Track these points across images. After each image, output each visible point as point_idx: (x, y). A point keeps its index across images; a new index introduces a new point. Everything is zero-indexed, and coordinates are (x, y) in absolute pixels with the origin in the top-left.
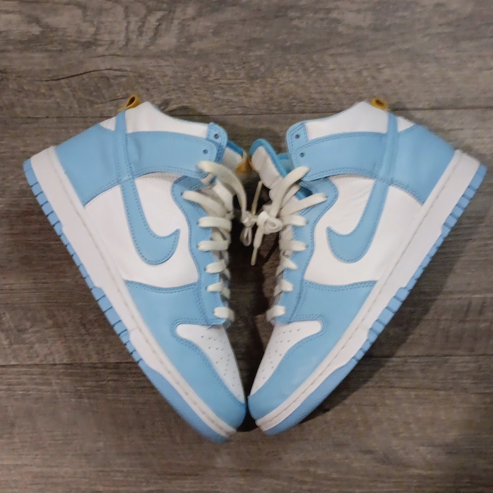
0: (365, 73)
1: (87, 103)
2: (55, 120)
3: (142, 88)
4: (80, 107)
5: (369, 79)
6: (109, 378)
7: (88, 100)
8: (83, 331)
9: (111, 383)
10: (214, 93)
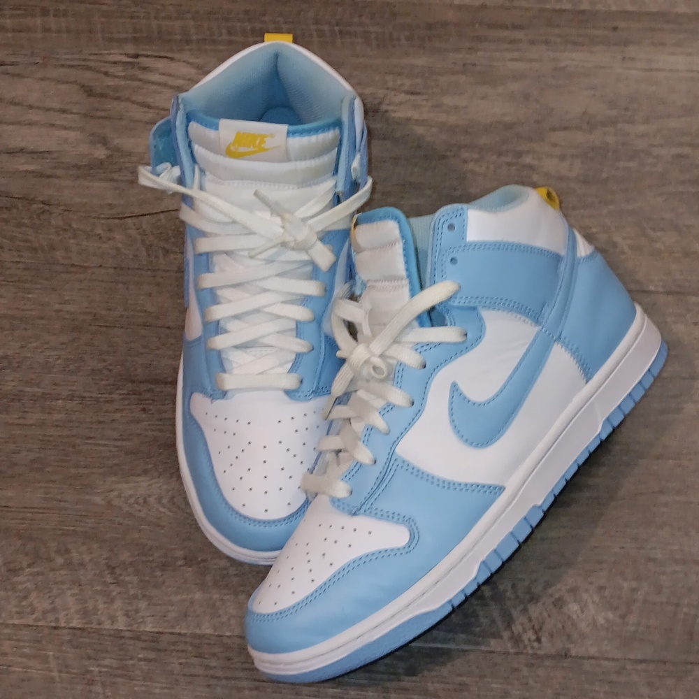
1: (161, 253)
2: (112, 271)
4: (149, 255)
6: (140, 656)
7: (163, 248)
8: (109, 579)
9: (142, 663)
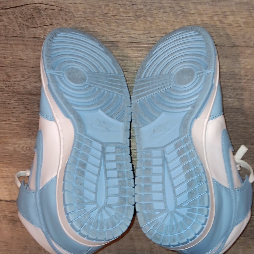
0: (216, 18)
1: (25, 27)
2: (4, 38)
3: (62, 18)
4: (20, 29)
5: (218, 22)
7: (26, 25)
10: (111, 26)
